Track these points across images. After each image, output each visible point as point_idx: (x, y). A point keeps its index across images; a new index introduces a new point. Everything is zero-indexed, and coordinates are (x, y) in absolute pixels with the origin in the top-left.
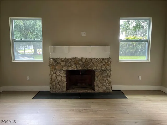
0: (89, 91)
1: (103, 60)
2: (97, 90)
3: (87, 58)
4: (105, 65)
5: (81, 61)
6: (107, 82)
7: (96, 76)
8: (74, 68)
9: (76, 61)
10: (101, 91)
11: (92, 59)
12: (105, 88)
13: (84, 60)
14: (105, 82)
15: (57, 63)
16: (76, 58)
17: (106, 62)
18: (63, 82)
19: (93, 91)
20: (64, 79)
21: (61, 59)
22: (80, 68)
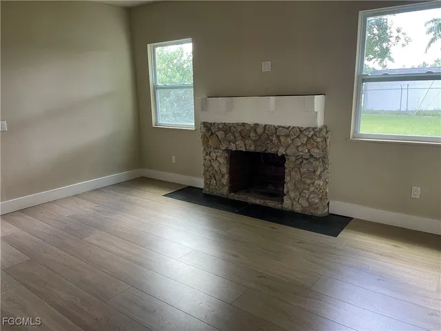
0: (271, 204)
1: (301, 131)
2: (287, 204)
3: (266, 125)
4: (306, 144)
5: (255, 131)
6: (312, 189)
7: (287, 171)
8: (240, 146)
9: (243, 131)
10: (298, 209)
11: (276, 129)
12: (305, 204)
13: (260, 131)
14: (308, 189)
15: (212, 134)
16: (244, 124)
17: (309, 139)
18: (223, 176)
19: (279, 206)
20: (224, 170)
21: (218, 124)
22: (252, 149)
